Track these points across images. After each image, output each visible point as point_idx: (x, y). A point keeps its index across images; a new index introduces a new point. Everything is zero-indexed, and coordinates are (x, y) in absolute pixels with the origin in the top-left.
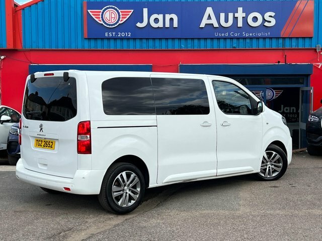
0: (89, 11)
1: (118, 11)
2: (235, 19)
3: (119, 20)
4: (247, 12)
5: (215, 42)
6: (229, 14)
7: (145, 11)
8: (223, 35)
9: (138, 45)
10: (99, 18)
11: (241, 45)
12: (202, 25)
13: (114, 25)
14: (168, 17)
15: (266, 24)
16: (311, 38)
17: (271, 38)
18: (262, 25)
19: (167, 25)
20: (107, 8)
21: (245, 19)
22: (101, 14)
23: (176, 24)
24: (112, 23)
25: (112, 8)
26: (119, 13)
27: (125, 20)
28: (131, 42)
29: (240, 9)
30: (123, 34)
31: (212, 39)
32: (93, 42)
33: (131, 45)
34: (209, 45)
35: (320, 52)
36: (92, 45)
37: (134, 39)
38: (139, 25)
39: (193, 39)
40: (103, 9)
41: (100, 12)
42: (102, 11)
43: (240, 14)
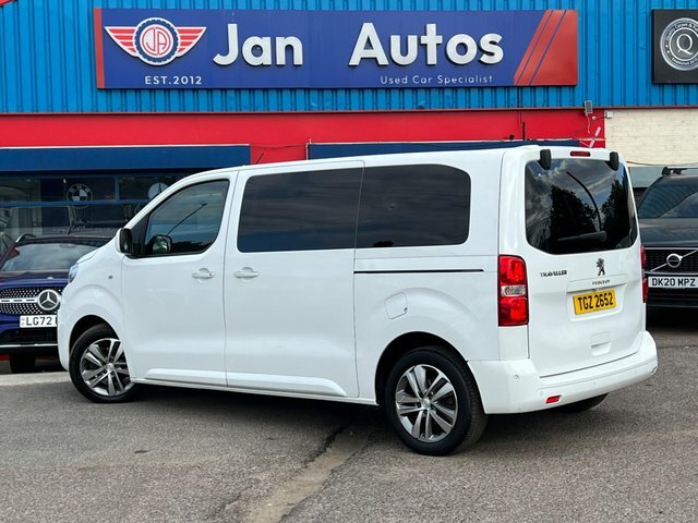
0: (107, 28)
1: (172, 30)
2: (423, 48)
3: (174, 49)
4: (446, 33)
5: (382, 95)
6: (409, 37)
7: (233, 29)
8: (397, 81)
9: (218, 103)
10: (131, 44)
11: (436, 102)
12: (355, 61)
13: (165, 59)
14: (281, 43)
15: (485, 58)
16: (573, 86)
17: (494, 88)
18: (477, 60)
19: (281, 60)
20: (149, 23)
21: (442, 49)
22: (134, 35)
23: (298, 59)
24: (159, 56)
25: (159, 22)
26: (174, 34)
27: (188, 48)
28: (203, 96)
29: (432, 28)
30: (185, 80)
31: (375, 90)
32: (116, 97)
33: (203, 103)
34: (368, 103)
35: (590, 116)
36: (116, 103)
37: (208, 89)
38: (219, 59)
39: (334, 90)
40: (140, 25)
41: (132, 31)
42: (136, 29)
43: (432, 38)
